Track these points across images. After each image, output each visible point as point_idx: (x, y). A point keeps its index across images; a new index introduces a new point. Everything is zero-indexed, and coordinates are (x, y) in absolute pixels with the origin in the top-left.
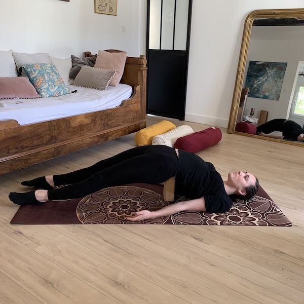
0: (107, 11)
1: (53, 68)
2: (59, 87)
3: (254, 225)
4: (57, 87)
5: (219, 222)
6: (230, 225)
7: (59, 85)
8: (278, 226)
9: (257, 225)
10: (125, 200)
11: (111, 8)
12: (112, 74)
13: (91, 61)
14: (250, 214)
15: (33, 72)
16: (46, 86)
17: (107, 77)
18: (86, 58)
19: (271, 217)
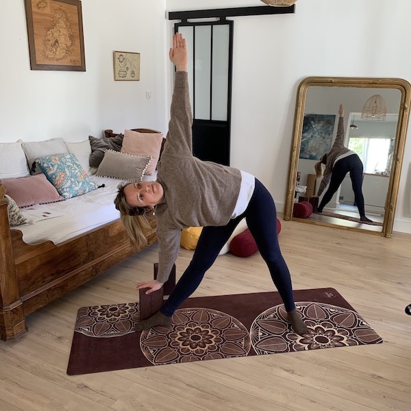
0: (129, 76)
1: (73, 158)
2: (83, 183)
3: (344, 345)
4: (81, 184)
5: (306, 346)
6: (319, 348)
7: (83, 180)
8: (368, 343)
9: (347, 345)
10: (193, 329)
11: (133, 72)
12: (147, 161)
13: (114, 142)
14: (336, 331)
15: (51, 167)
16: (69, 184)
17: (141, 166)
18: (108, 139)
19: (360, 333)
